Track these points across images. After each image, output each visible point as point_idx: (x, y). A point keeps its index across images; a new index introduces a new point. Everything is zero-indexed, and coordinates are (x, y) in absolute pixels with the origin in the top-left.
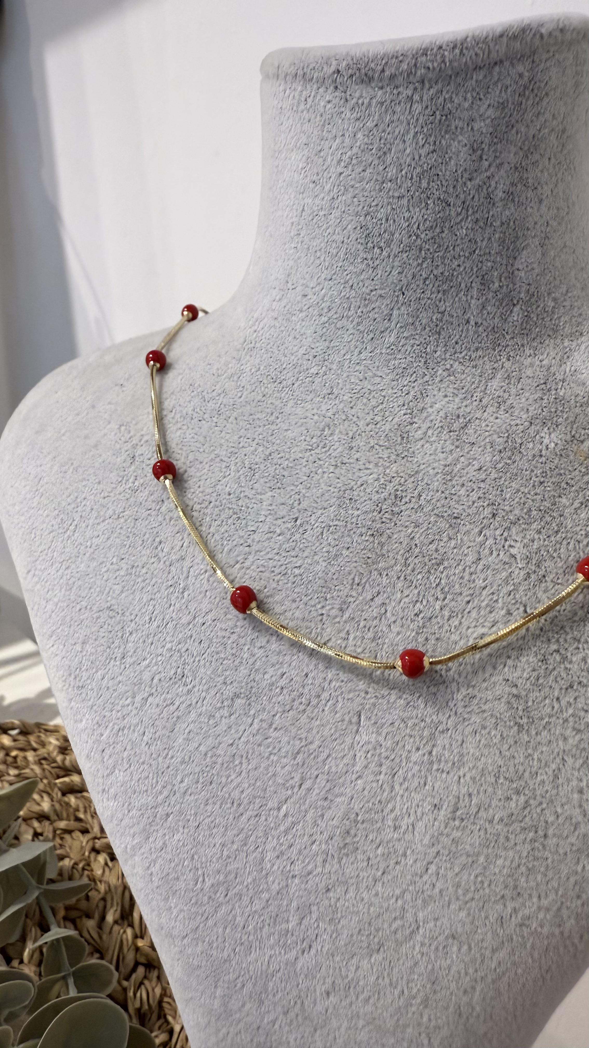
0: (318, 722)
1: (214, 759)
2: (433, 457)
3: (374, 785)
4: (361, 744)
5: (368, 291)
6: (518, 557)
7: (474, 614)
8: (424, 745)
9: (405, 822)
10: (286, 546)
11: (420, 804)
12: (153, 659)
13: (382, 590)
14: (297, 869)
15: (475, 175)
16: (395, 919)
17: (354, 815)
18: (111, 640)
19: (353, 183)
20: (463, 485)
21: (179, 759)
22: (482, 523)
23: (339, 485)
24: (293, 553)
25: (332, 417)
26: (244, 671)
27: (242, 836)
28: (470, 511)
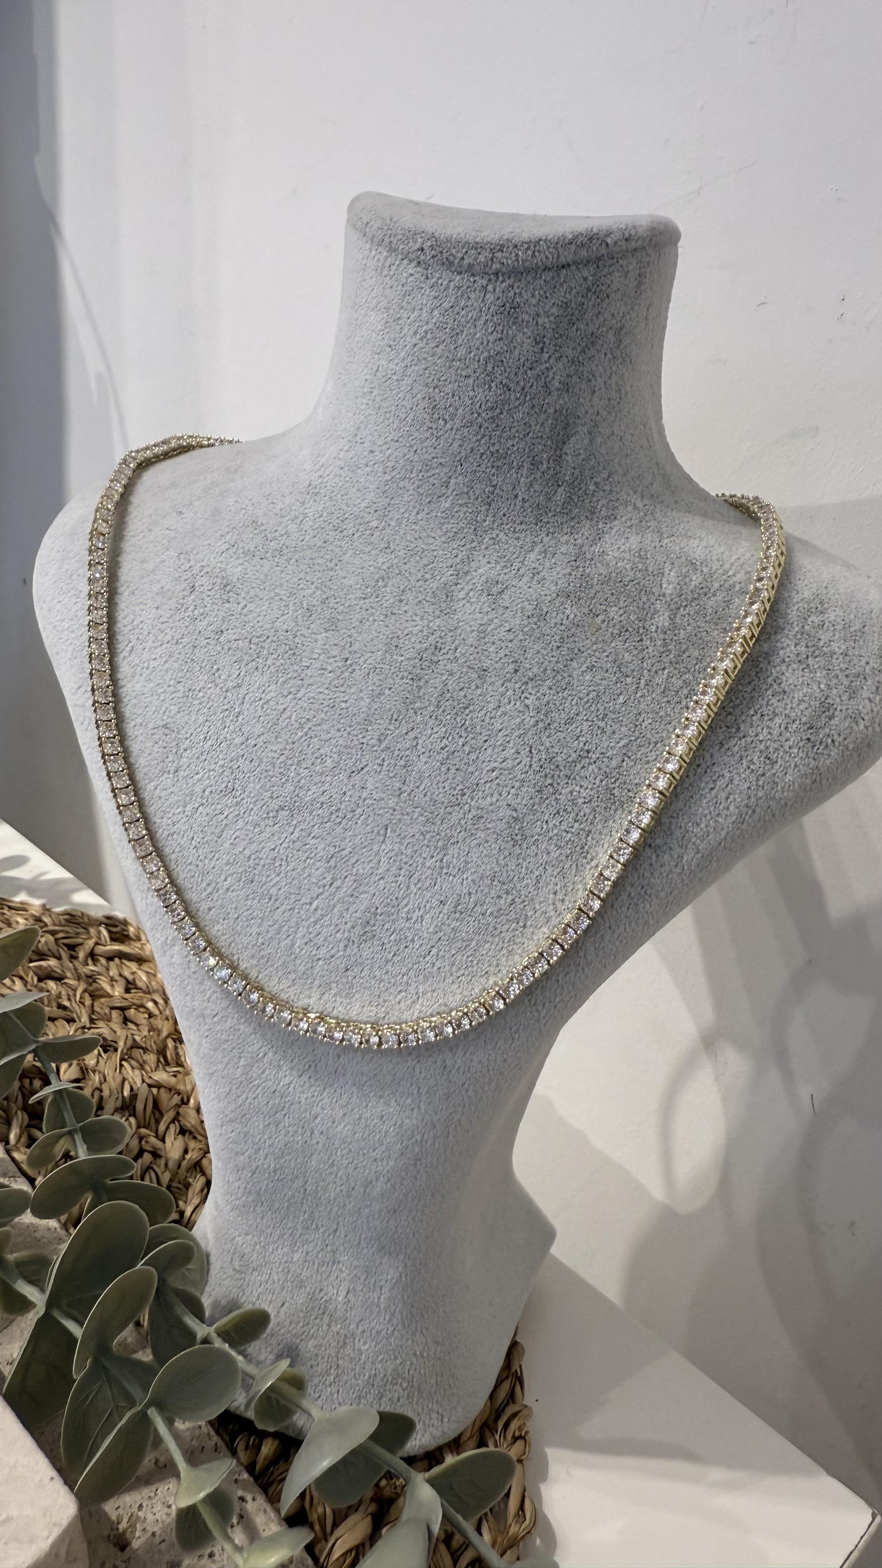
0: (351, 833)
1: (256, 861)
2: (471, 616)
3: (393, 884)
4: (385, 852)
5: (430, 458)
6: (531, 707)
7: (489, 751)
8: (438, 853)
9: (416, 913)
10: (336, 682)
11: (430, 900)
13: (415, 727)
14: (322, 952)
15: (535, 365)
16: (400, 992)
17: (374, 909)
19: (425, 356)
20: (493, 643)
21: (225, 861)
22: (505, 676)
23: (387, 633)
24: (343, 689)
26: (289, 787)
27: (276, 926)
28: (497, 666)
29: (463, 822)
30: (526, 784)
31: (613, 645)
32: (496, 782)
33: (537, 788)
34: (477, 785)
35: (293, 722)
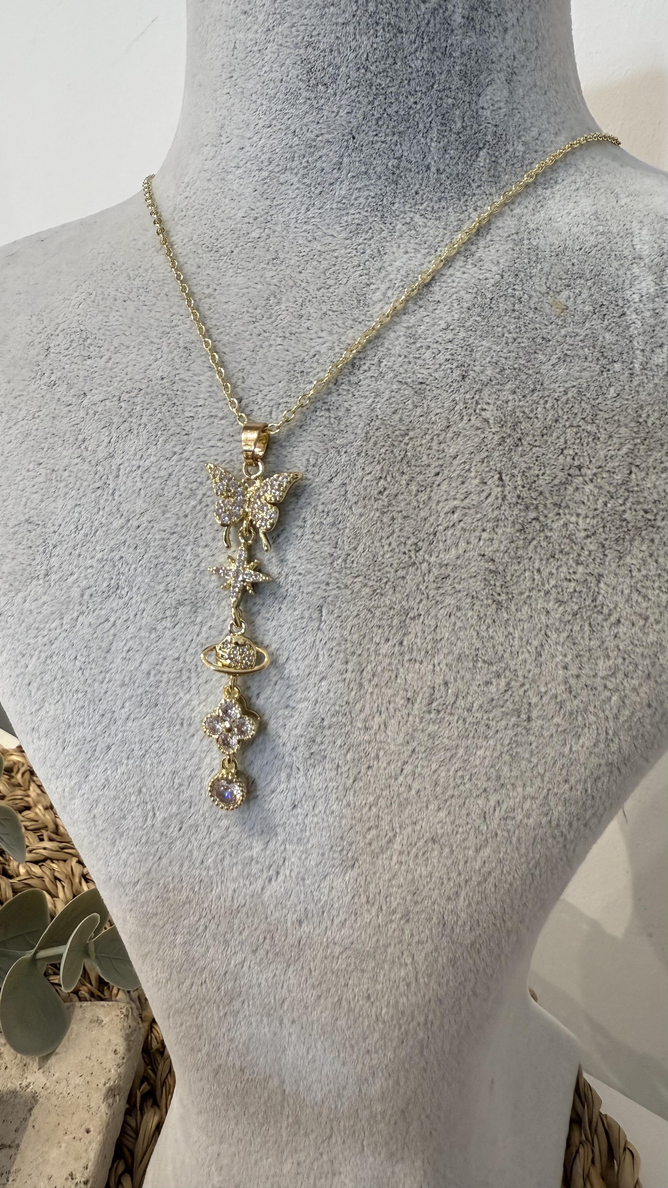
1: (158, 678)
3: (341, 685)
4: (323, 642)
6: (491, 421)
7: (444, 487)
8: (394, 634)
9: (377, 719)
11: (392, 699)
12: (81, 573)
13: (341, 469)
16: (369, 829)
17: (319, 721)
18: (32, 557)
20: (428, 348)
21: (119, 682)
22: (451, 386)
23: (287, 358)
25: (278, 284)
26: (188, 575)
27: (196, 760)
28: (436, 375)
29: (422, 587)
30: (501, 524)
31: (587, 325)
32: (459, 527)
33: (518, 527)
34: (435, 534)
35: (181, 490)
